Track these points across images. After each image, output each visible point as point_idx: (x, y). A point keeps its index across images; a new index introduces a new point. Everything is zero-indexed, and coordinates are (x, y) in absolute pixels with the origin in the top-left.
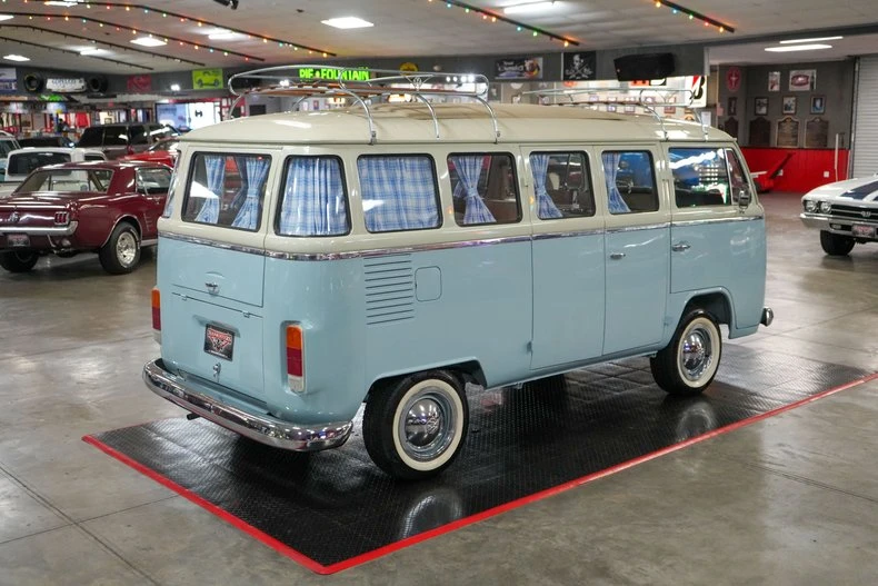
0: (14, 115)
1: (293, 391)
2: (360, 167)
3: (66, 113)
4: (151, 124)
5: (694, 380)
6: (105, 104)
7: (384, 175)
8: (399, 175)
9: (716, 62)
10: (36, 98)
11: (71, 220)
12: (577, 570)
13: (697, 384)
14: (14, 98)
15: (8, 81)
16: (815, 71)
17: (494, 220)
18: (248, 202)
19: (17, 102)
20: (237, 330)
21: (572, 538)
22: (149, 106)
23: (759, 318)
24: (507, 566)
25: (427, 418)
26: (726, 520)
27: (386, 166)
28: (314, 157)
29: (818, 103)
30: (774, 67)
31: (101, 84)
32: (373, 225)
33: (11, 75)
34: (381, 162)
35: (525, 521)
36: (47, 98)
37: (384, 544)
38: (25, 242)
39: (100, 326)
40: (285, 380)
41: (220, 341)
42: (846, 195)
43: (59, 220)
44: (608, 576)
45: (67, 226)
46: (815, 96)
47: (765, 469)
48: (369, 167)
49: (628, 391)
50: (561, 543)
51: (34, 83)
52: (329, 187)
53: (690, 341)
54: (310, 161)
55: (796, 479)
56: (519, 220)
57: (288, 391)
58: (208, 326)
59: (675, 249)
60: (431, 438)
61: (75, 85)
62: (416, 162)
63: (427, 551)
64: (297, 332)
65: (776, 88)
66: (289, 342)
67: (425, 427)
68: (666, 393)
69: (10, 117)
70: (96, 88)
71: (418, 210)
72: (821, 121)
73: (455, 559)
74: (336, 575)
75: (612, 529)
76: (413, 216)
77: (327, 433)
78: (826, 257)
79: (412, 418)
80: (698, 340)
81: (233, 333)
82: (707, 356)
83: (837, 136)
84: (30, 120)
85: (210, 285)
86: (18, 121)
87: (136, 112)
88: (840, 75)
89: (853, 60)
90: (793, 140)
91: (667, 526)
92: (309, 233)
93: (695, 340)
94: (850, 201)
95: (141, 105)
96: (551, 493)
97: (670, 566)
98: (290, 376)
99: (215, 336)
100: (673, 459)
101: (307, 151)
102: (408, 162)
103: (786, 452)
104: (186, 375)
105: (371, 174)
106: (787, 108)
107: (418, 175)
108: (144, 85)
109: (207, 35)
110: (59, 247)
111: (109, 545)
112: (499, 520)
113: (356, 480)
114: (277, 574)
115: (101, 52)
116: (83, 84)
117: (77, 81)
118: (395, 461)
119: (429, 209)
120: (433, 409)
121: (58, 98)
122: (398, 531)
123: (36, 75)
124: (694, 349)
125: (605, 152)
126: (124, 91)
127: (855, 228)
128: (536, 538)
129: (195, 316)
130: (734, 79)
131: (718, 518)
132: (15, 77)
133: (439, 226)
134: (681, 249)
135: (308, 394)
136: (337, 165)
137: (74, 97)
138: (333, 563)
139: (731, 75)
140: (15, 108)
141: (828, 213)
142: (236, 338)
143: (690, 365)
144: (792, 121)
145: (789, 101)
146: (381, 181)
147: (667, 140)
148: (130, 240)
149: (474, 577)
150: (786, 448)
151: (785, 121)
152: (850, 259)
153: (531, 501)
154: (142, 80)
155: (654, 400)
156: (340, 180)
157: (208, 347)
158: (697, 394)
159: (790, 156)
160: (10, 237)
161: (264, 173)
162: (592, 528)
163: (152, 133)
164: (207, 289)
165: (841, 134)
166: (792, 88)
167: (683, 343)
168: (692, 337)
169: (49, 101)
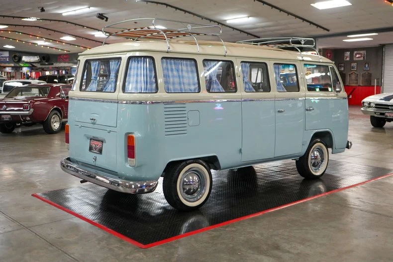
0: (8, 73)
1: (130, 166)
2: (162, 63)
3: (31, 72)
4: (68, 75)
5: (316, 172)
6: (48, 68)
7: (174, 67)
8: (180, 68)
9: (321, 47)
10: (17, 65)
11: (30, 108)
12: (265, 247)
13: (318, 174)
14: (7, 65)
15: (5, 57)
16: (365, 51)
17: (224, 91)
18: (110, 80)
19: (9, 67)
20: (104, 140)
21: (262, 235)
22: (68, 69)
23: (345, 146)
24: (231, 245)
25: (193, 182)
26: (334, 227)
27: (175, 63)
28: (141, 57)
29: (367, 66)
30: (347, 50)
31: (47, 58)
32: (168, 89)
33: (7, 54)
34: (172, 61)
35: (239, 227)
36: (22, 65)
37: (173, 236)
38: (10, 118)
39: (42, 152)
40: (126, 161)
41: (97, 145)
42: (381, 99)
43: (25, 108)
44: (279, 249)
45: (29, 111)
46: (365, 62)
47: (351, 208)
48: (167, 63)
49: (285, 178)
50: (257, 236)
51: (17, 58)
52: (148, 71)
53: (314, 154)
54: (139, 59)
55: (366, 211)
56: (236, 92)
57: (128, 166)
58: (91, 139)
59: (307, 110)
60: (195, 191)
61: (35, 59)
62: (188, 62)
63: (193, 239)
64: (132, 137)
65: (348, 59)
66: (128, 143)
67: (192, 186)
68: (303, 178)
69: (6, 74)
70: (44, 60)
71: (189, 84)
72: (368, 73)
73: (206, 243)
74: (150, 249)
75: (281, 231)
76: (187, 87)
77: (146, 186)
78: (373, 128)
79: (186, 182)
80: (318, 154)
81: (102, 142)
82: (322, 161)
83: (376, 80)
84: (14, 75)
85: (92, 119)
86: (9, 75)
87: (62, 72)
88: (376, 52)
89: (382, 46)
90: (355, 82)
91: (307, 230)
92: (139, 92)
93: (316, 153)
94: (383, 102)
95: (64, 68)
96: (251, 217)
97: (309, 246)
98: (129, 159)
99: (94, 143)
100: (308, 203)
101: (137, 54)
102: (184, 62)
103: (360, 201)
104: (80, 164)
105: (167, 66)
106: (353, 68)
107: (189, 69)
108: (66, 58)
109: (94, 35)
110: (25, 121)
111: (41, 236)
112: (227, 227)
113: (160, 211)
114: (121, 248)
115: (47, 43)
116: (38, 58)
117: (36, 57)
118: (178, 202)
119: (194, 84)
120: (196, 178)
121: (27, 65)
122: (180, 231)
123: (18, 54)
124: (316, 158)
125: (275, 64)
126: (57, 61)
127: (386, 114)
128: (244, 234)
129: (85, 135)
130: (329, 55)
131: (330, 226)
132: (8, 55)
133: (199, 92)
134: (310, 110)
135: (137, 167)
136: (152, 61)
137: (34, 64)
138: (148, 244)
139: (328, 53)
140: (8, 70)
141: (374, 108)
142: (104, 144)
143: (314, 165)
144: (355, 74)
145: (354, 65)
146: (172, 70)
147: (303, 60)
148: (57, 119)
149: (216, 250)
150: (360, 200)
151: (352, 74)
152: (384, 129)
153: (242, 220)
154: (65, 56)
155: (298, 181)
156: (153, 68)
157: (91, 149)
158: (317, 178)
159: (354, 89)
160: (3, 116)
161: (118, 66)
162: (271, 230)
163: (69, 79)
164: (90, 121)
165: (377, 79)
166: (355, 59)
167: (311, 155)
168: (315, 152)
169: (23, 67)
